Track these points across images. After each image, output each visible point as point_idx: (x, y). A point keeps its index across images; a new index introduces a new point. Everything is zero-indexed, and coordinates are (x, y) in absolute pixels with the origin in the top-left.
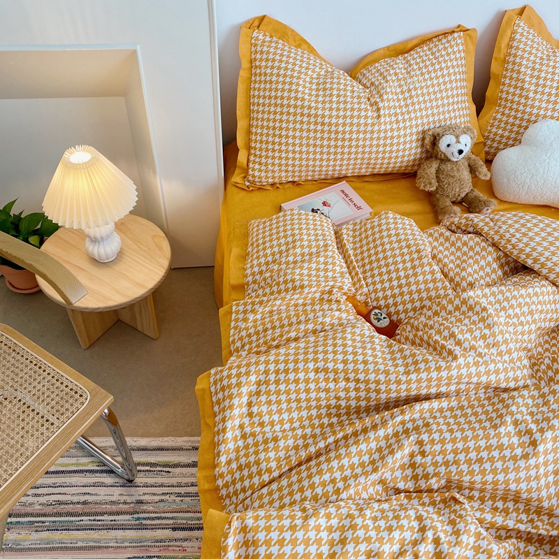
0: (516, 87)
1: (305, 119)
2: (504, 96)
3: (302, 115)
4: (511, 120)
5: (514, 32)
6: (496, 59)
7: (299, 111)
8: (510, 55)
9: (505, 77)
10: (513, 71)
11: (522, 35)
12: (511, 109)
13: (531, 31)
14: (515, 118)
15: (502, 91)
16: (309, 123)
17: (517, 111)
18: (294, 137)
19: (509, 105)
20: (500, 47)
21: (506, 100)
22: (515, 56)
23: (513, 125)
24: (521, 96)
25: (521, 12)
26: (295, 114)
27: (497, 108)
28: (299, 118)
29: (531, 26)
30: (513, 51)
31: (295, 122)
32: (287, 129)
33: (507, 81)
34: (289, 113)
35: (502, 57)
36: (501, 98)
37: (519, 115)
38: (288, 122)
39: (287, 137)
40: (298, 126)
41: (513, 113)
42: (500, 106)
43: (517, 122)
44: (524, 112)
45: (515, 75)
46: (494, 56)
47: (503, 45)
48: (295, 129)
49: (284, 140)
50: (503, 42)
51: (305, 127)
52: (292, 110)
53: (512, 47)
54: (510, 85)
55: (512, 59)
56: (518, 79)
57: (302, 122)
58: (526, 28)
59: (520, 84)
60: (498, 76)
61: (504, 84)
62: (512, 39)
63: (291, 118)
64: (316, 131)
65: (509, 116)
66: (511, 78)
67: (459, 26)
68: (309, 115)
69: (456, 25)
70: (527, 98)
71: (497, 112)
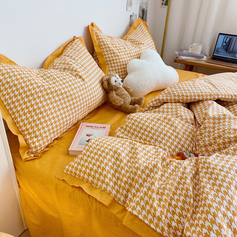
0: (111, 54)
1: (51, 96)
2: (108, 59)
3: (48, 94)
4: (117, 68)
5: (96, 33)
6: (95, 46)
7: (44, 93)
8: (100, 42)
9: (104, 52)
10: (106, 48)
12: (114, 63)
14: (118, 66)
15: (106, 58)
16: (54, 97)
17: (117, 63)
18: (50, 109)
19: (112, 62)
20: (95, 41)
21: (110, 61)
22: (103, 42)
23: (118, 69)
24: (115, 56)
25: (92, 25)
26: (43, 96)
27: (108, 66)
28: (47, 97)
30: (101, 40)
31: (45, 100)
32: (43, 106)
33: (106, 53)
34: (39, 97)
35: (97, 44)
36: (107, 61)
37: (119, 64)
38: (41, 102)
39: (46, 111)
40: (49, 102)
41: (116, 65)
42: (108, 64)
43: (119, 67)
44: (120, 62)
45: (108, 49)
46: (94, 45)
47: (96, 39)
48: (48, 105)
49: (45, 114)
50: (94, 38)
51: (53, 100)
52: (40, 94)
53: (99, 39)
54: (108, 54)
55: (102, 44)
56: (110, 50)
57: (50, 99)
59: (112, 52)
60: (100, 53)
61: (105, 55)
62: (98, 36)
63: (42, 99)
64: (60, 100)
65: (115, 67)
66: (107, 51)
67: (75, 37)
68: (52, 93)
69: (73, 37)
70: (118, 56)
71: (109, 67)
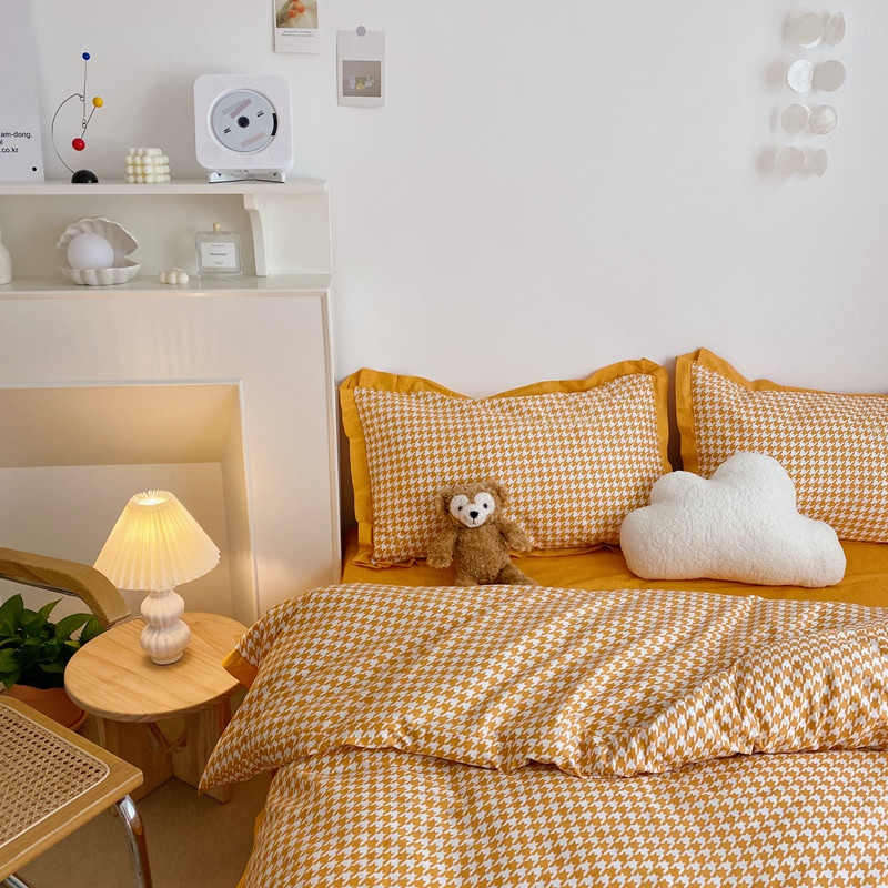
5: (694, 378)
6: (681, 411)
8: (696, 403)
9: (699, 429)
10: (706, 420)
11: (703, 379)
13: (715, 374)
15: (700, 446)
20: (682, 397)
22: (703, 403)
25: (696, 355)
29: (713, 369)
30: (700, 398)
33: (703, 433)
35: (688, 407)
46: (678, 407)
47: (685, 394)
53: (696, 395)
55: (700, 407)
58: (706, 373)
60: (689, 429)
61: (700, 437)
62: (694, 386)
